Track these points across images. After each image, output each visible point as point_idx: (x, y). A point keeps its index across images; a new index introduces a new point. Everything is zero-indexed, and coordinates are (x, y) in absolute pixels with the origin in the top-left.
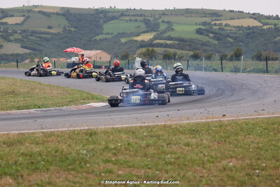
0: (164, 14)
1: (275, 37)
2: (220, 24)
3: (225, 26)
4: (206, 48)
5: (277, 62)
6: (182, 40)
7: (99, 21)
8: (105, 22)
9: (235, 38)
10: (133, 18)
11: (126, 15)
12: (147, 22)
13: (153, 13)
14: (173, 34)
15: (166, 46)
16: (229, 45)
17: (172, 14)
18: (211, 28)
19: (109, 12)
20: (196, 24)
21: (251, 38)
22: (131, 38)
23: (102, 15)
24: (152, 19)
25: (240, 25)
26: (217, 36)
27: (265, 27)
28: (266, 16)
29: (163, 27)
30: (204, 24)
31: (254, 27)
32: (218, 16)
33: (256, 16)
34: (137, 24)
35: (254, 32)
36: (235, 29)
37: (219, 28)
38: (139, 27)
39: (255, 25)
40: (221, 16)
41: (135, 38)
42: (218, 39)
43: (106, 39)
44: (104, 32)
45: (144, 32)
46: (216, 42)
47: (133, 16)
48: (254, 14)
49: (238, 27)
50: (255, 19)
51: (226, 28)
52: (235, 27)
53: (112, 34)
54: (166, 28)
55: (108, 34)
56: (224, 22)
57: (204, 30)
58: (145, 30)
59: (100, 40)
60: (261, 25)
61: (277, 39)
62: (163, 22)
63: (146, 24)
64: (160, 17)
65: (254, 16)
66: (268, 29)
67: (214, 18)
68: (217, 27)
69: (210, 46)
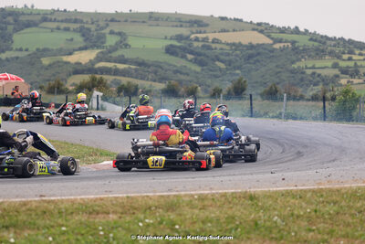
0: (112, 20)
1: (293, 62)
2: (205, 40)
3: (213, 42)
4: (183, 77)
5: (301, 103)
6: (141, 64)
7: (6, 29)
8: (16, 30)
9: (229, 63)
10: (63, 25)
11: (51, 20)
12: (84, 32)
13: (95, 18)
14: (127, 54)
15: (116, 72)
16: (218, 73)
17: (126, 21)
18: (190, 45)
19: (23, 14)
20: (166, 38)
21: (255, 63)
22: (58, 58)
23: (10, 19)
24: (93, 27)
25: (237, 42)
26: (199, 58)
27: (277, 46)
28: (279, 28)
29: (111, 41)
30: (179, 38)
31: (258, 45)
32: (202, 26)
33: (262, 28)
34: (68, 35)
35: (259, 54)
36: (228, 48)
37: (203, 46)
38: (72, 40)
39: (261, 43)
40: (207, 25)
41: (66, 59)
42: (201, 64)
43: (17, 58)
44: (14, 47)
45: (81, 49)
46: (198, 69)
47: (62, 21)
48: (259, 24)
49: (234, 44)
50: (261, 32)
51: (213, 46)
52: (228, 44)
53: (27, 50)
54: (116, 44)
55: (21, 50)
56: (211, 36)
57: (179, 47)
58: (82, 45)
59: (7, 60)
60: (271, 42)
61: (295, 66)
62: (112, 33)
63: (83, 35)
64: (107, 25)
65: (260, 28)
66: (282, 50)
67: (194, 30)
68: (200, 44)
69: (188, 75)
